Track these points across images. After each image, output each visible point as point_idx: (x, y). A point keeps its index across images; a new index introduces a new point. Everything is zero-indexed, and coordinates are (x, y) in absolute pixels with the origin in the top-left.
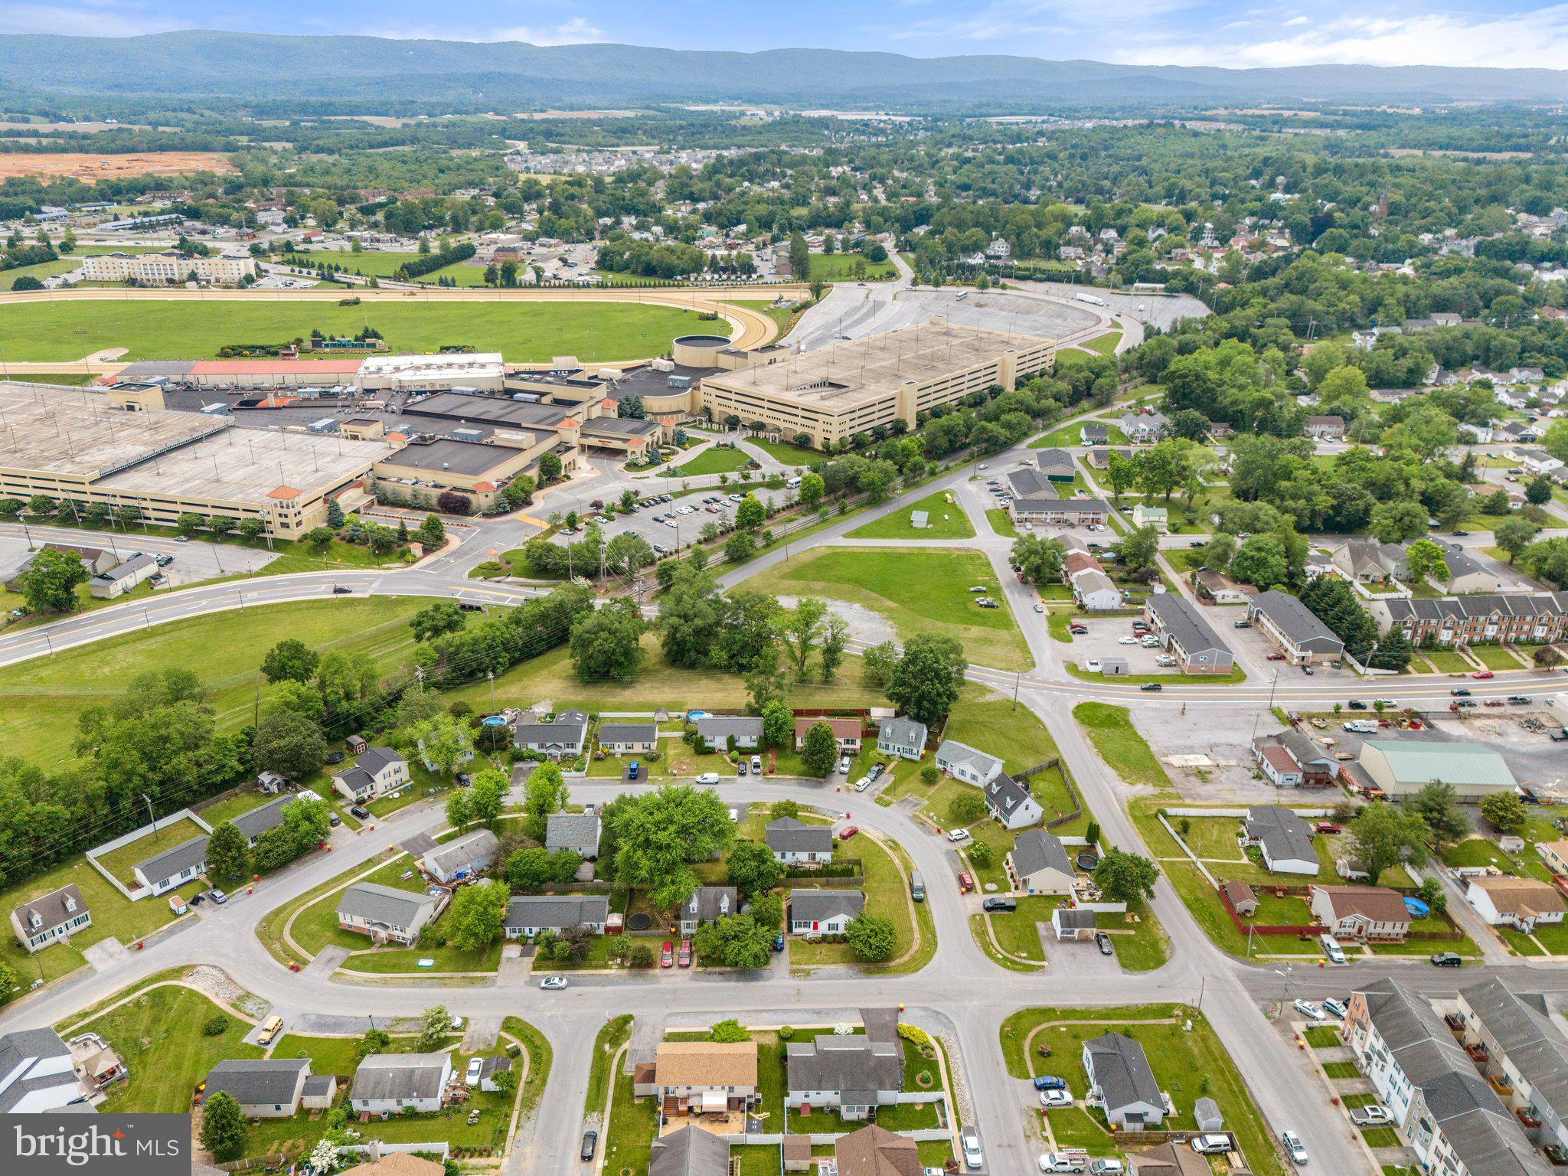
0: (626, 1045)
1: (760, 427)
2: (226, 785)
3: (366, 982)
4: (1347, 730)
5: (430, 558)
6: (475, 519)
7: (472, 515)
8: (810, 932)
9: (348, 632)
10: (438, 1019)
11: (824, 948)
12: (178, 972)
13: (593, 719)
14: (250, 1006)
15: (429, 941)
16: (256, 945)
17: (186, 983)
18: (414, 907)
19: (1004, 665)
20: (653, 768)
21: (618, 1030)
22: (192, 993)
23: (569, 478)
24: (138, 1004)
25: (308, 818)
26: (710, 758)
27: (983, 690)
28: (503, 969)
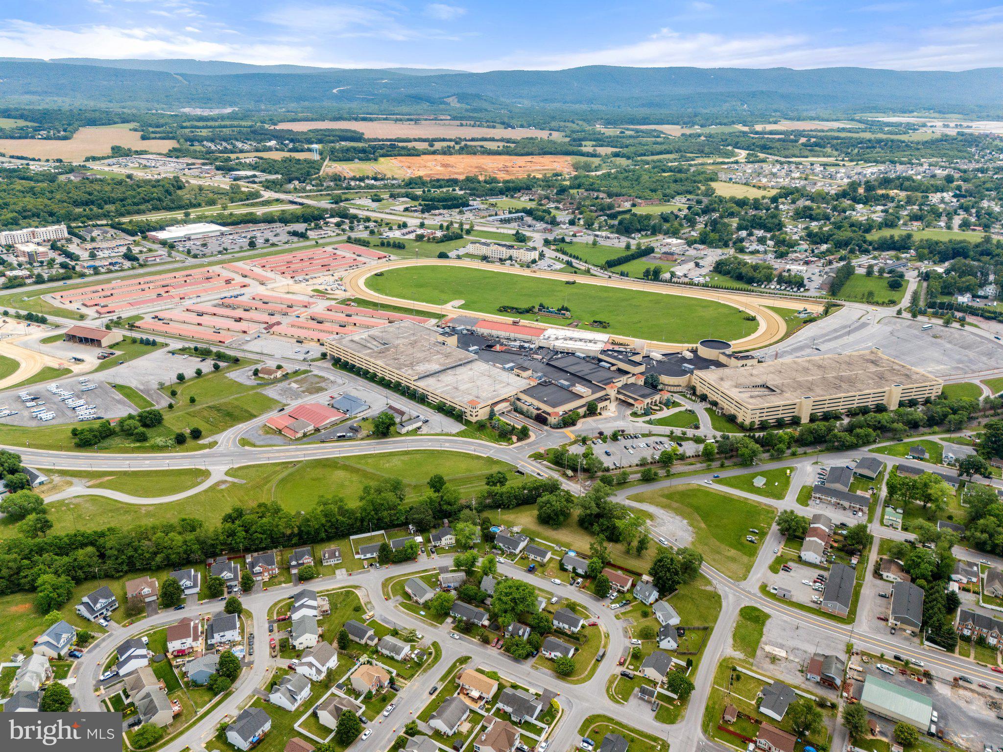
0: (463, 666)
1: (715, 404)
2: (398, 526)
3: (403, 612)
4: (878, 668)
5: (519, 444)
6: (546, 428)
7: (547, 425)
8: (547, 655)
9: (470, 471)
10: (412, 632)
11: (549, 663)
12: (356, 587)
13: (532, 540)
14: (369, 606)
15: (426, 606)
16: (380, 587)
17: (356, 591)
18: (425, 592)
19: (730, 574)
20: (540, 569)
21: (464, 660)
22: (357, 595)
23: (600, 414)
24: (342, 593)
25: (412, 549)
26: (565, 573)
27: (709, 583)
28: (444, 625)
